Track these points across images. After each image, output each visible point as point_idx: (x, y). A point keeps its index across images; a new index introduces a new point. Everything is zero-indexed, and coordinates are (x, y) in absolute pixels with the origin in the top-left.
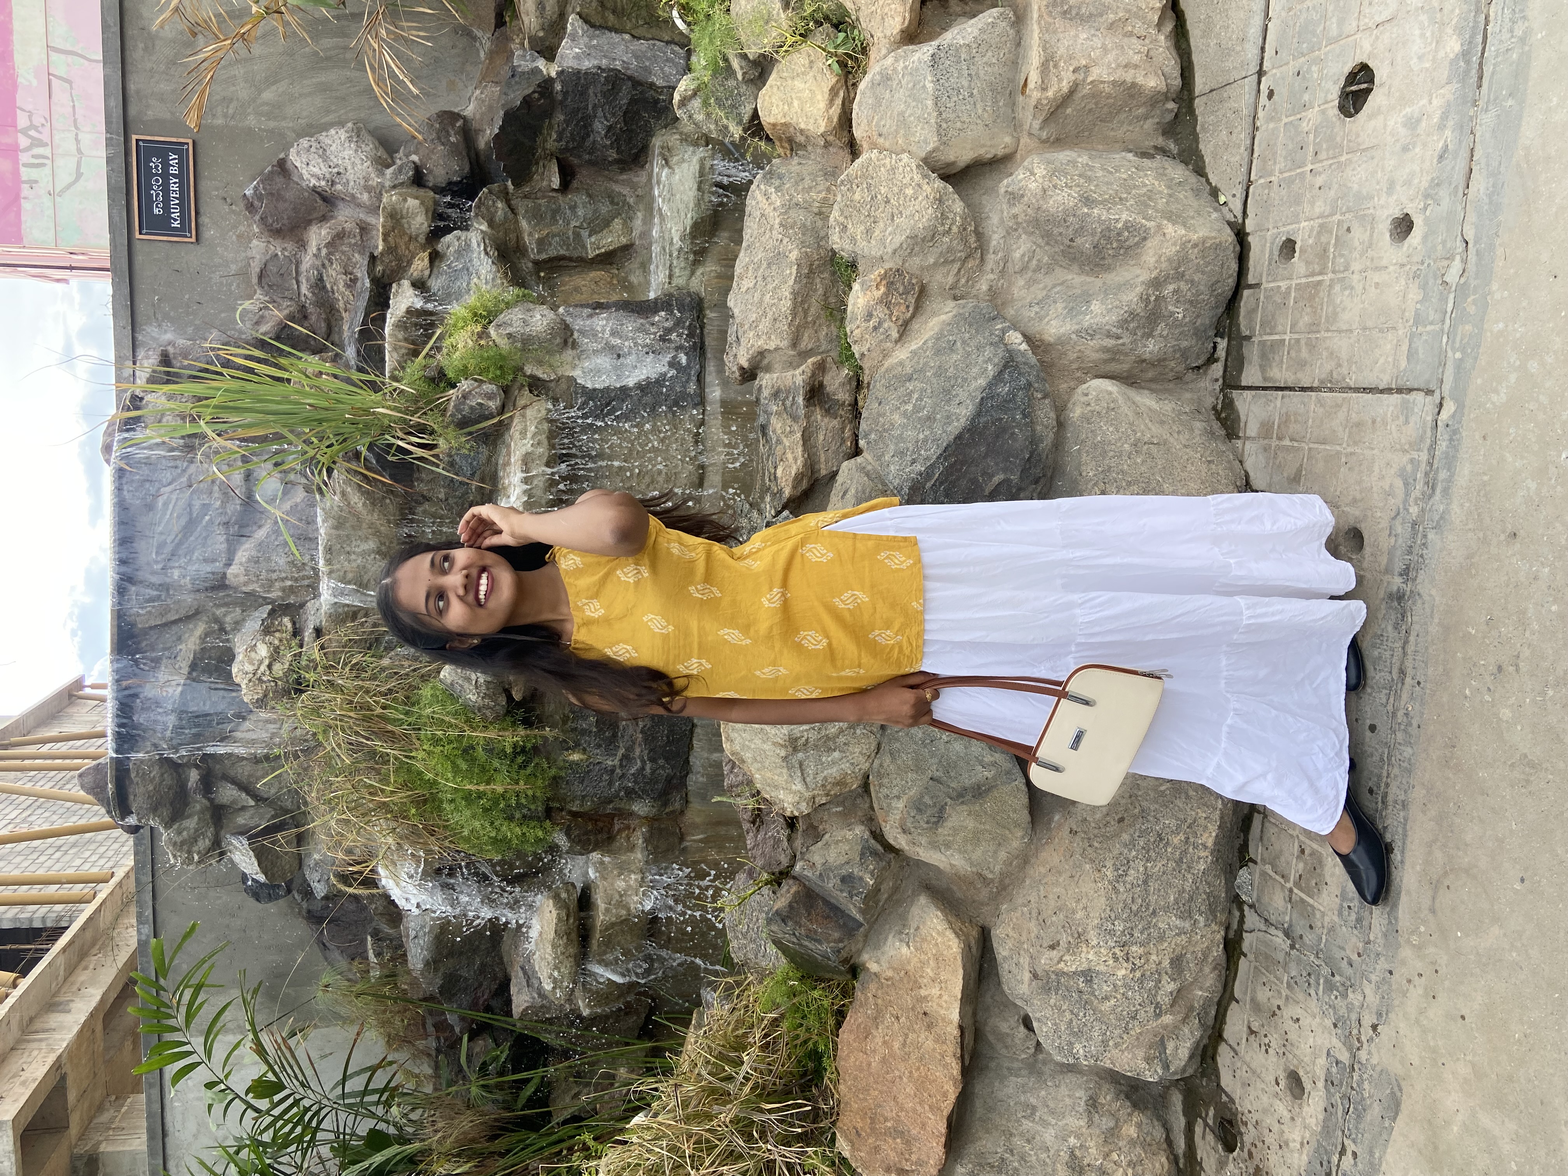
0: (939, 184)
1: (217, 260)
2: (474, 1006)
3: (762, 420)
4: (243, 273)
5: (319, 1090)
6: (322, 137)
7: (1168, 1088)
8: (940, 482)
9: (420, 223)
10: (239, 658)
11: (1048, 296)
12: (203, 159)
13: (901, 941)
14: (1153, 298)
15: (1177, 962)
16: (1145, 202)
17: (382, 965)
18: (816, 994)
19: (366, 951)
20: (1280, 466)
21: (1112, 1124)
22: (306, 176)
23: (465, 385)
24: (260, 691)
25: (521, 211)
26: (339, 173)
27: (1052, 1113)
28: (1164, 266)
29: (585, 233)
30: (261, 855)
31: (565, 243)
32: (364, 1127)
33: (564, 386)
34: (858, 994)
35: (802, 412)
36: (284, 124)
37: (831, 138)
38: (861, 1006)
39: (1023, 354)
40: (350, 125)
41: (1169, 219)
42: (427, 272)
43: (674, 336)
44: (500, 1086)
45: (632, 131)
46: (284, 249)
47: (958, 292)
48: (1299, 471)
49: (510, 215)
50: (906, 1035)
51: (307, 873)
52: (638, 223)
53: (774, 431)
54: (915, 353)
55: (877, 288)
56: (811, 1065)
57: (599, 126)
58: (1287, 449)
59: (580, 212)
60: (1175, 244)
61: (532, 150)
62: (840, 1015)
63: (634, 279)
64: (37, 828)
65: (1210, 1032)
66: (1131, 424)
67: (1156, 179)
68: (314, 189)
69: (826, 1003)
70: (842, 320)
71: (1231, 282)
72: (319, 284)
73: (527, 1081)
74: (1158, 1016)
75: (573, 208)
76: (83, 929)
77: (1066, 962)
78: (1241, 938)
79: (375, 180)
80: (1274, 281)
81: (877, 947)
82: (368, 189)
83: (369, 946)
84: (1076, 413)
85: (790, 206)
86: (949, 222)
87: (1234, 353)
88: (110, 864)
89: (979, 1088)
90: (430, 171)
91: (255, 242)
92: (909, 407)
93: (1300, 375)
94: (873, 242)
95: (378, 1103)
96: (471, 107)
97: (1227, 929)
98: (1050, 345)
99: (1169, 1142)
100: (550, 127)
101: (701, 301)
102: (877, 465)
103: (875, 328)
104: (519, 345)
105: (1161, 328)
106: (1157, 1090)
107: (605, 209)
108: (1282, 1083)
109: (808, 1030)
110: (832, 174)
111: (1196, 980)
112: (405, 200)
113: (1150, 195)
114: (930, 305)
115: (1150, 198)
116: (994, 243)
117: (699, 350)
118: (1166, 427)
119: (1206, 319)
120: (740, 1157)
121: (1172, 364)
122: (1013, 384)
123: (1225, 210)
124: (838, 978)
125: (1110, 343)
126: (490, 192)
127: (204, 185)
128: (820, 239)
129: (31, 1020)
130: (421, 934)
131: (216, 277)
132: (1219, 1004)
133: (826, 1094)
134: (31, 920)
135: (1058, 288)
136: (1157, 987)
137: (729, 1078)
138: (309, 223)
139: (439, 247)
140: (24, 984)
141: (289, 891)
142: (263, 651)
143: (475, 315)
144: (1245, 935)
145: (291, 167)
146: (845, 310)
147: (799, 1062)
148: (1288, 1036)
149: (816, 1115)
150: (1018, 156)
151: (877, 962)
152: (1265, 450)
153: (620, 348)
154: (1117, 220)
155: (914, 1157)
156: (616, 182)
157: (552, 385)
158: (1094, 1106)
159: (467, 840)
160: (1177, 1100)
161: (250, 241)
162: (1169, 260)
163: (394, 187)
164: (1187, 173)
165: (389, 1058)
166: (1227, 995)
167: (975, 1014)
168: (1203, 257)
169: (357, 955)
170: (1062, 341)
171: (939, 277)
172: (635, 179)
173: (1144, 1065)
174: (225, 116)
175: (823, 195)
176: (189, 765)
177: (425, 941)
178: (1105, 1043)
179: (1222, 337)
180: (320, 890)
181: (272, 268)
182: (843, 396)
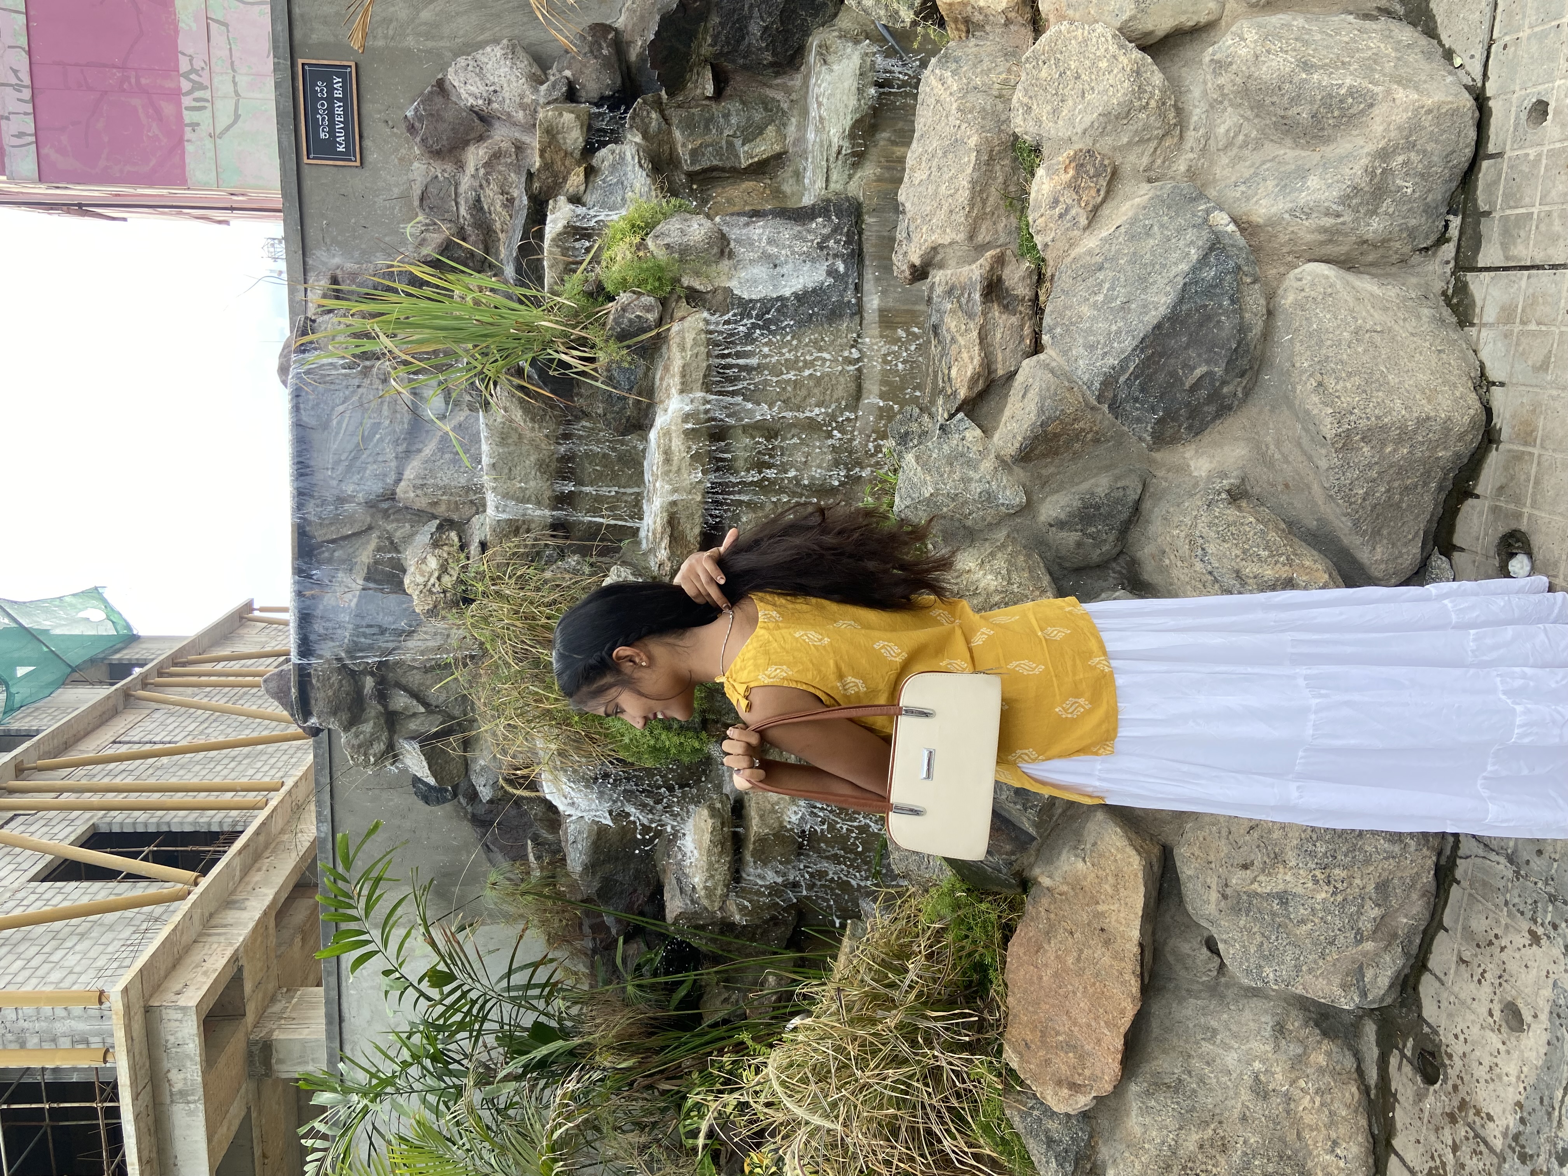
0: (1137, 54)
1: (381, 184)
2: (629, 909)
3: (934, 319)
4: (405, 197)
5: (486, 983)
6: (479, 55)
7: (1361, 1017)
8: (1135, 375)
9: (574, 138)
10: (411, 570)
11: (1256, 174)
12: (365, 82)
13: (1076, 856)
14: (1379, 171)
15: (1383, 887)
16: (1369, 66)
17: (542, 869)
18: (983, 906)
19: (526, 855)
20: (1522, 354)
21: (1300, 1051)
22: (464, 95)
23: (624, 298)
24: (430, 601)
25: (675, 121)
26: (495, 92)
27: (1235, 1036)
28: (1393, 134)
29: (738, 142)
30: (433, 758)
31: (718, 153)
32: (528, 1019)
33: (720, 297)
34: (1029, 908)
35: (979, 308)
36: (442, 44)
37: (1012, 15)
38: (1032, 919)
39: (1231, 235)
40: (505, 41)
41: (1399, 83)
42: (582, 188)
43: (831, 243)
44: (653, 987)
45: (788, 31)
46: (444, 171)
47: (1153, 174)
48: (1548, 356)
49: (664, 126)
50: (1081, 951)
51: (473, 778)
52: (791, 130)
53: (948, 330)
54: (1104, 240)
55: (1066, 171)
56: (975, 977)
57: (755, 28)
58: (1534, 334)
59: (734, 120)
60: (1406, 110)
61: (686, 56)
62: (1008, 931)
63: (787, 188)
64: (213, 740)
65: (1413, 961)
66: (1352, 311)
67: (1381, 41)
68: (472, 109)
69: (993, 916)
70: (1023, 210)
71: (1469, 152)
72: (477, 205)
73: (681, 983)
74: (1359, 941)
75: (726, 116)
76: (257, 833)
77: (1260, 883)
78: (1455, 865)
79: (530, 97)
80: (1520, 148)
81: (1050, 861)
82: (523, 106)
83: (530, 849)
84: (1288, 300)
85: (967, 90)
86: (1146, 96)
87: (1469, 231)
88: (280, 774)
89: (1157, 1008)
90: (583, 86)
91: (416, 164)
92: (1100, 298)
93: (1551, 251)
94: (1060, 123)
95: (540, 997)
96: (622, 19)
97: (1439, 854)
98: (1258, 226)
99: (1360, 1071)
100: (706, 30)
101: (860, 205)
102: (1062, 361)
103: (1061, 216)
104: (676, 256)
105: (1387, 205)
106: (1348, 1019)
107: (758, 116)
108: (1497, 1014)
109: (974, 942)
110: (1012, 54)
111: (1401, 906)
112: (561, 115)
113: (1376, 58)
114: (1125, 188)
115: (1375, 62)
116: (1195, 118)
117: (857, 257)
118: (1391, 313)
119: (1438, 193)
120: (905, 1062)
121: (1398, 245)
122: (1220, 268)
123: (1461, 73)
124: (1006, 892)
125: (1329, 222)
126: (645, 102)
127: (367, 107)
128: (1001, 122)
129: (211, 915)
130: (580, 838)
131: (379, 200)
132: (1425, 932)
133: (991, 1006)
134: (209, 824)
135: (1268, 165)
136: (1360, 913)
137: (892, 985)
138: (467, 143)
139: (594, 162)
140: (205, 882)
141: (455, 795)
142: (433, 563)
143: (633, 226)
144: (1459, 861)
145: (450, 87)
146: (1027, 200)
147: (964, 974)
148: (1507, 967)
149: (981, 1026)
150: (1223, 23)
151: (1050, 877)
152: (1506, 336)
153: (777, 257)
154: (1340, 86)
155: (1087, 1072)
156: (770, 87)
157: (709, 296)
158: (1281, 1032)
159: (627, 748)
160: (1370, 1030)
161: (411, 164)
162: (1400, 128)
163: (549, 103)
164: (1416, 34)
165: (550, 956)
166: (1435, 924)
167: (1154, 933)
168: (1438, 125)
169: (519, 856)
170: (1273, 222)
171: (1132, 158)
172: (790, 83)
173: (1340, 992)
174: (386, 37)
175: (1004, 76)
176: (364, 672)
177: (583, 845)
178: (1298, 968)
179: (1456, 215)
180: (485, 793)
181: (432, 190)
182: (1023, 290)
